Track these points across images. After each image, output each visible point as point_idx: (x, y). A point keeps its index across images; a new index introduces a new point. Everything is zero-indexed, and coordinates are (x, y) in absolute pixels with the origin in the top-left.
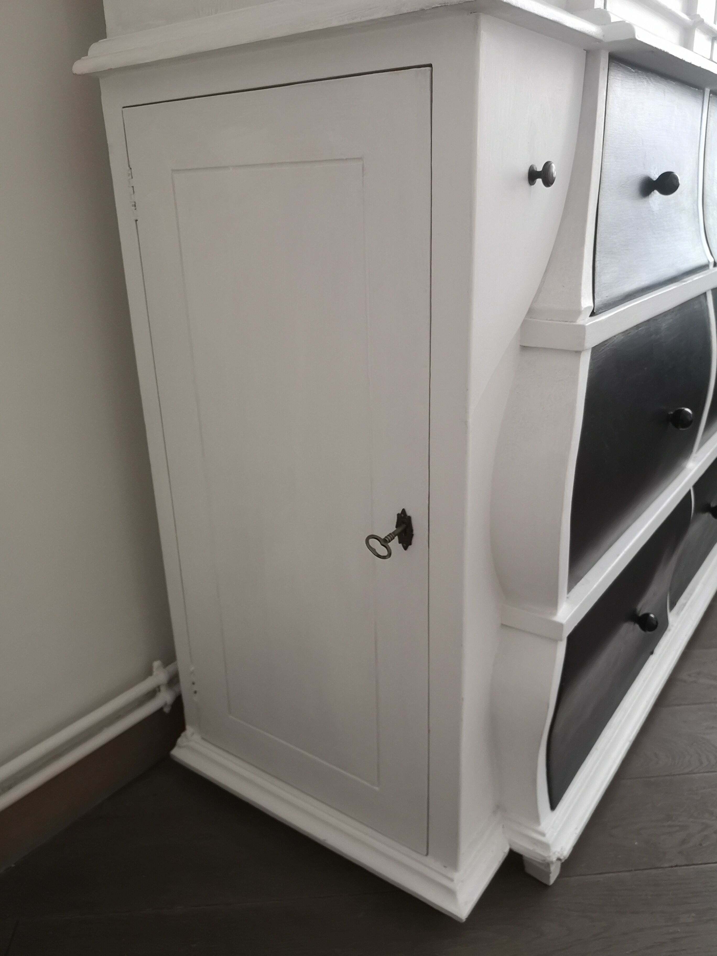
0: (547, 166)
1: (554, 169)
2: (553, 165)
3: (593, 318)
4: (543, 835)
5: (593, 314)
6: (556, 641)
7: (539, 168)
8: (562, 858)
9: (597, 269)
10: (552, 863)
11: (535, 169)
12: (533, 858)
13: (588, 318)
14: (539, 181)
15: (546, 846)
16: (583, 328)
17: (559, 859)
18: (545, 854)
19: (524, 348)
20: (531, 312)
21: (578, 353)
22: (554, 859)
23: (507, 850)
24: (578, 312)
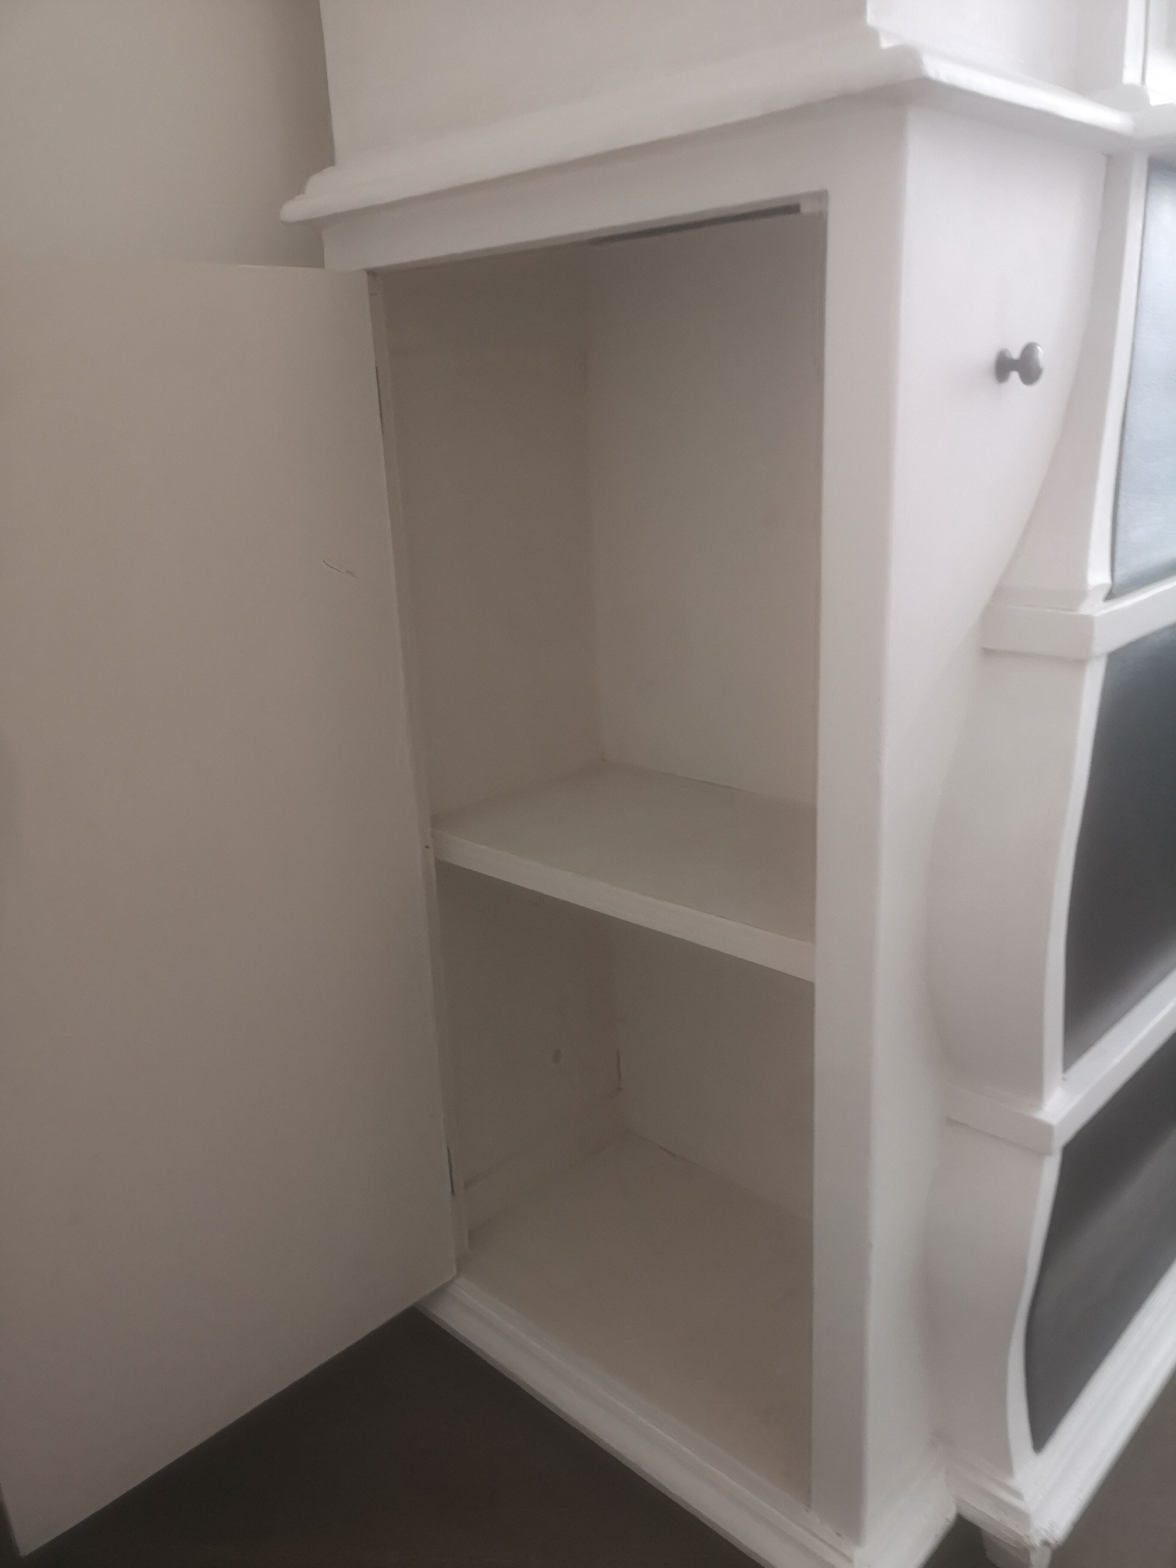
0: (1029, 350)
1: (1042, 355)
2: (1039, 348)
3: (1110, 603)
4: (1018, 1495)
5: (1111, 595)
6: (1042, 1153)
7: (1015, 354)
8: (1051, 1541)
9: (1122, 520)
10: (1033, 1548)
11: (1008, 356)
12: (998, 1536)
13: (1101, 603)
14: (1015, 376)
15: (1023, 1517)
16: (1089, 621)
17: (1046, 1543)
18: (1020, 1532)
19: (987, 653)
20: (999, 593)
21: (1080, 663)
22: (1037, 1541)
23: (951, 1516)
24: (1081, 593)
